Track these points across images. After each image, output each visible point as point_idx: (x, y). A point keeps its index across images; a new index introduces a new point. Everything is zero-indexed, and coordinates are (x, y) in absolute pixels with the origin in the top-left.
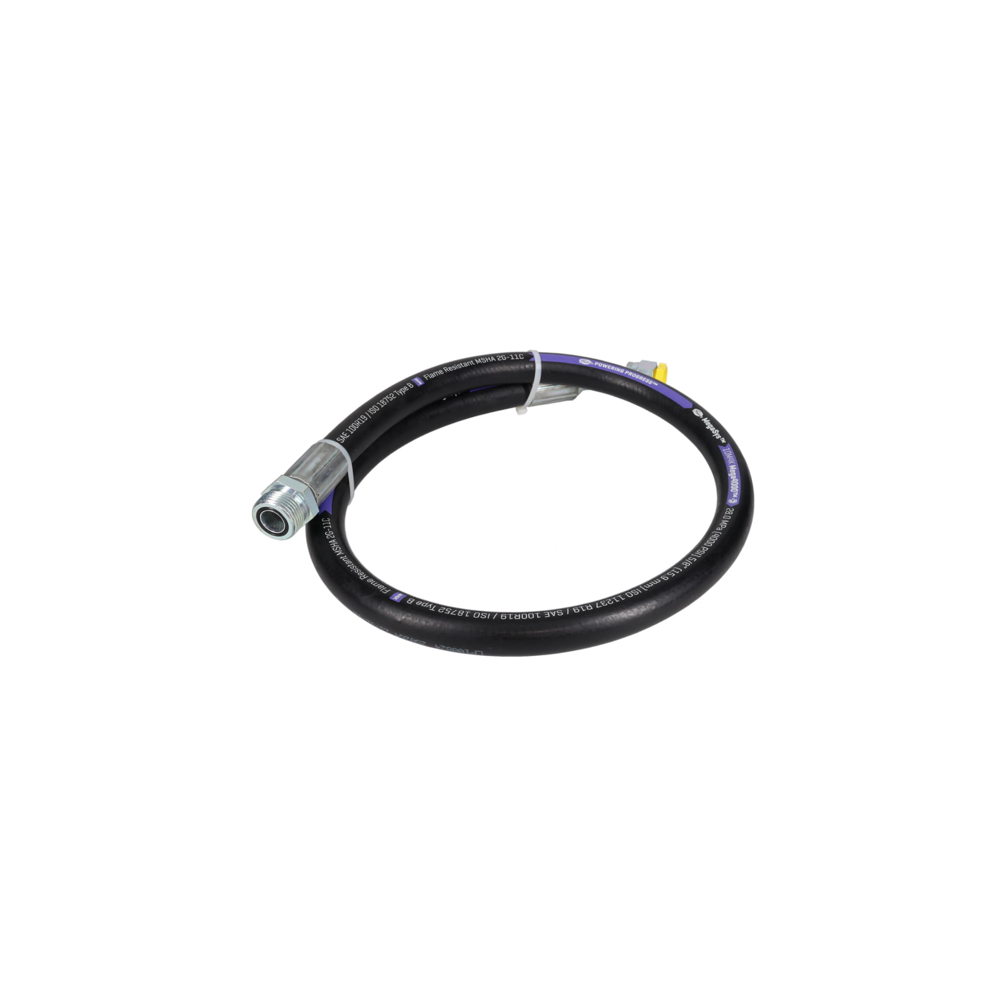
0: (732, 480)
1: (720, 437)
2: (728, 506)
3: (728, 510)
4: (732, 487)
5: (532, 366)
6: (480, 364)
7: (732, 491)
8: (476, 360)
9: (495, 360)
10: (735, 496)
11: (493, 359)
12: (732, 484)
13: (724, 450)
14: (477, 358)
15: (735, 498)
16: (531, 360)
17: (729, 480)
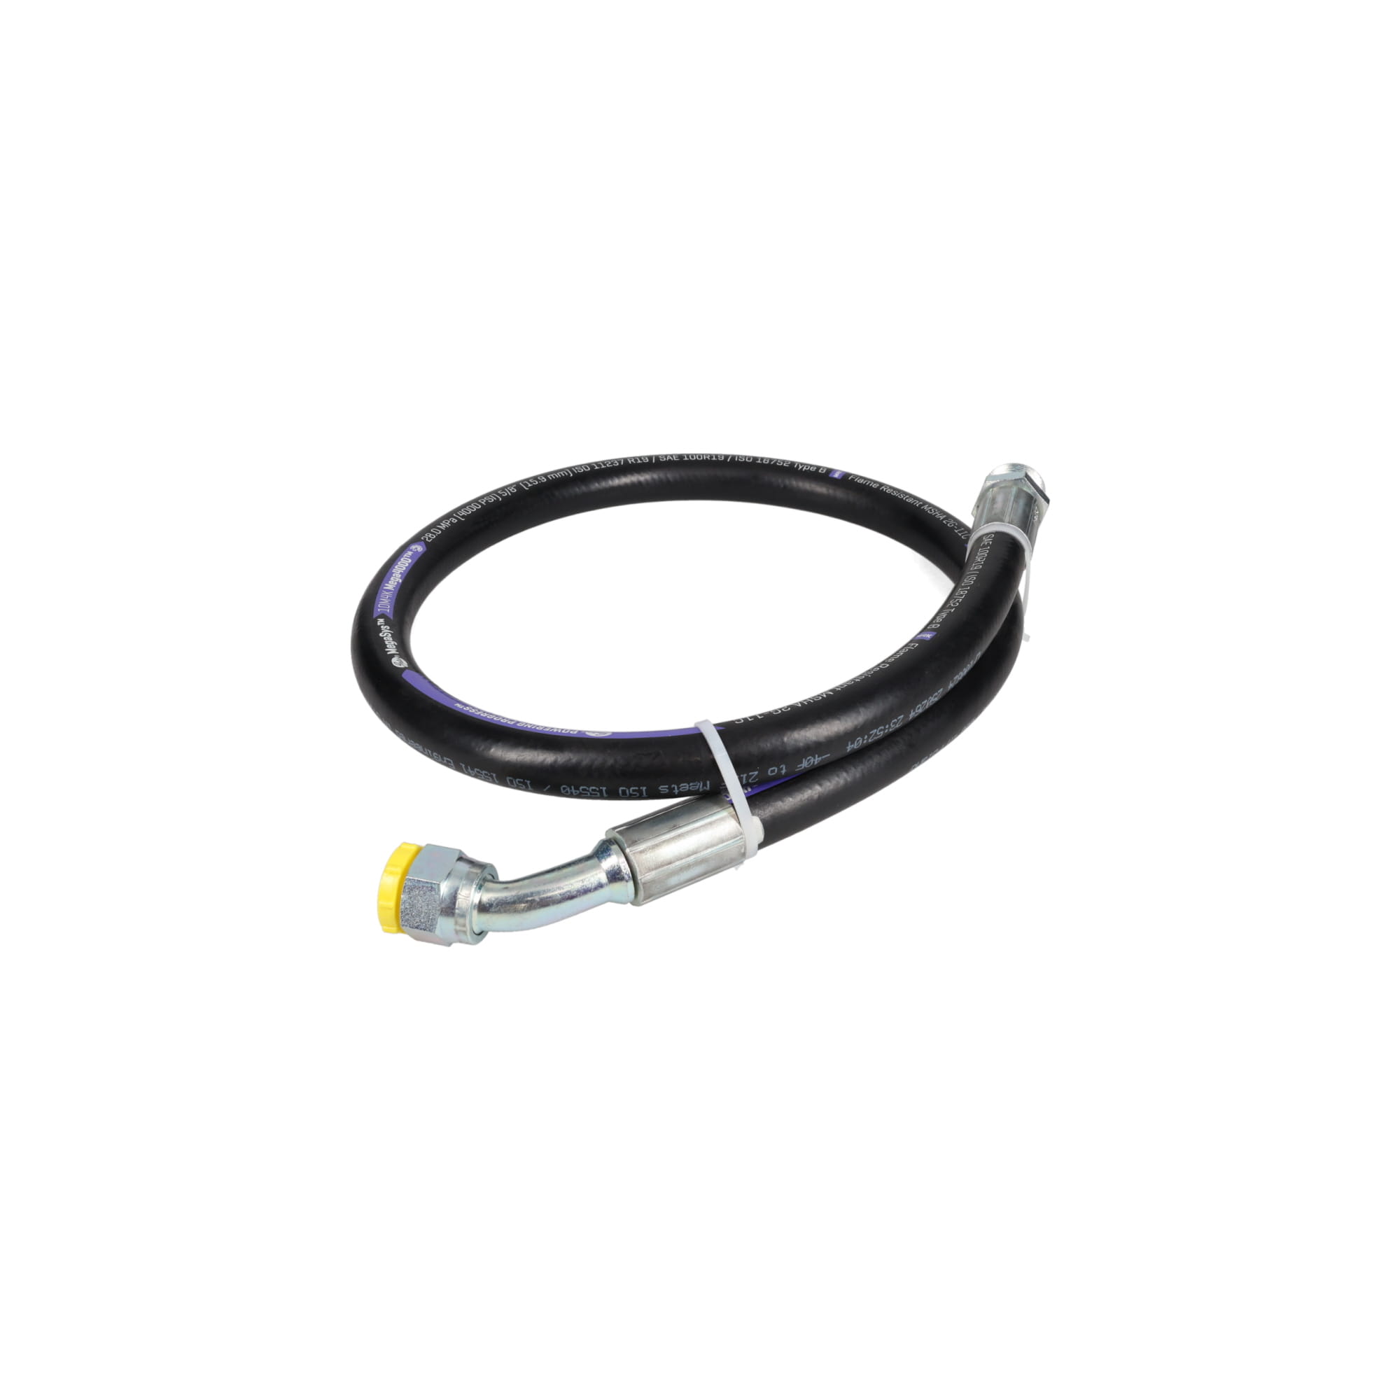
0: (401, 573)
1: (382, 627)
2: (426, 546)
3: (429, 539)
4: (407, 565)
7: (410, 561)
10: (410, 553)
12: (404, 569)
13: (388, 610)
15: (411, 550)
17: (405, 574)
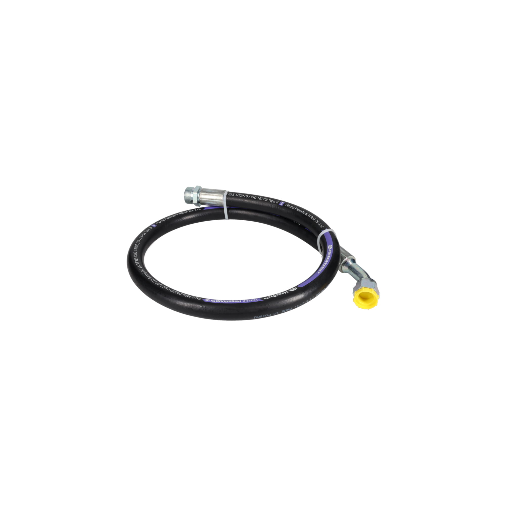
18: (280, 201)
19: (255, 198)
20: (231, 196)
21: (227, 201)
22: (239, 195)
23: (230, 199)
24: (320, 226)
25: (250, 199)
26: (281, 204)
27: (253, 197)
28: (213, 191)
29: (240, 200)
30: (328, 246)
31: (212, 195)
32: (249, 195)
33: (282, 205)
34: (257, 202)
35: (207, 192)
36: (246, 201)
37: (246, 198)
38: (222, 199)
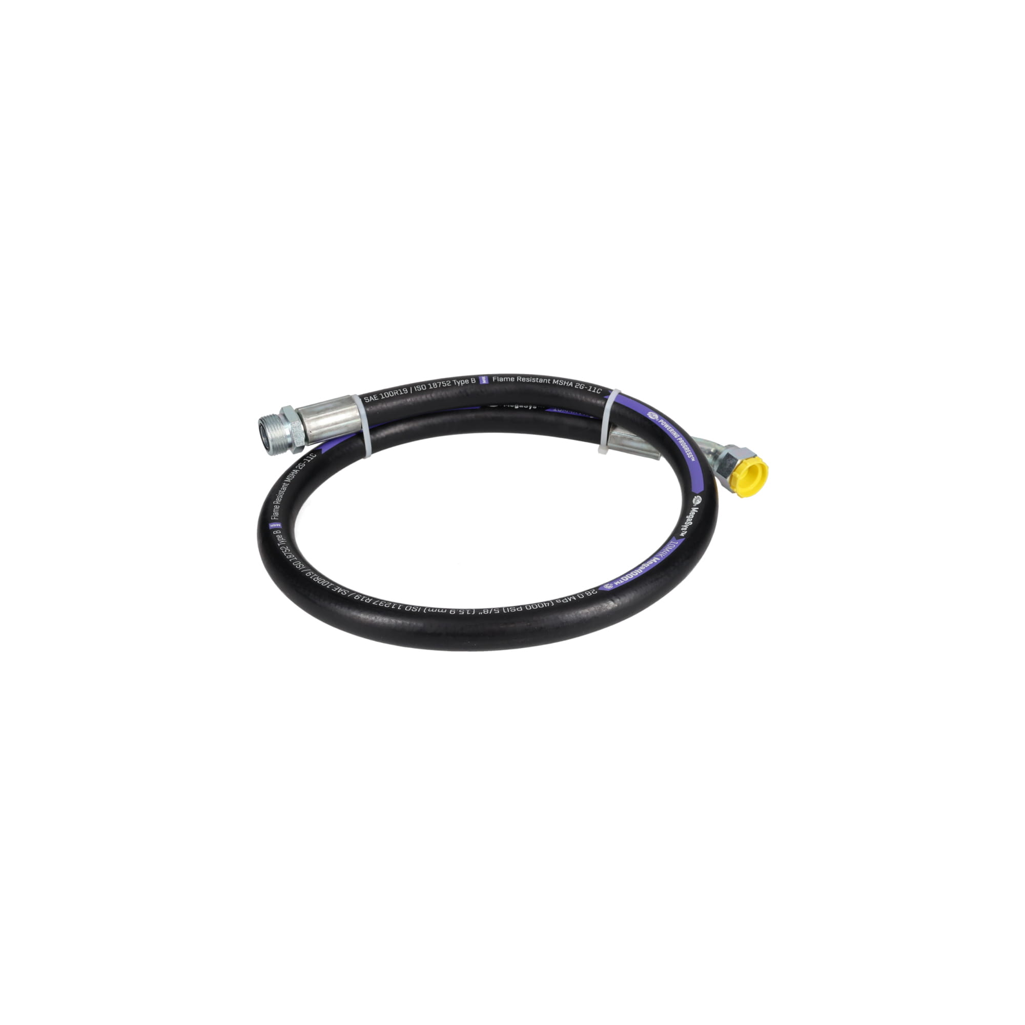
5: (603, 403)
6: (555, 384)
8: (554, 380)
9: (573, 386)
11: (571, 384)
14: (556, 379)
16: (606, 397)
18: (477, 378)
19: (424, 388)
20: (373, 403)
21: (370, 416)
22: (389, 394)
23: (374, 408)
24: (594, 391)
25: (415, 393)
26: (484, 381)
27: (420, 388)
28: (331, 405)
29: (395, 403)
30: (647, 416)
31: (334, 414)
32: (408, 387)
33: (488, 383)
34: (433, 395)
35: (319, 412)
36: (409, 400)
37: (405, 396)
38: (358, 414)
